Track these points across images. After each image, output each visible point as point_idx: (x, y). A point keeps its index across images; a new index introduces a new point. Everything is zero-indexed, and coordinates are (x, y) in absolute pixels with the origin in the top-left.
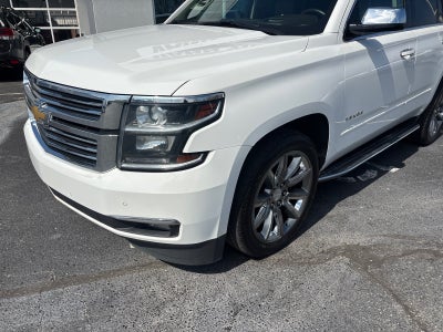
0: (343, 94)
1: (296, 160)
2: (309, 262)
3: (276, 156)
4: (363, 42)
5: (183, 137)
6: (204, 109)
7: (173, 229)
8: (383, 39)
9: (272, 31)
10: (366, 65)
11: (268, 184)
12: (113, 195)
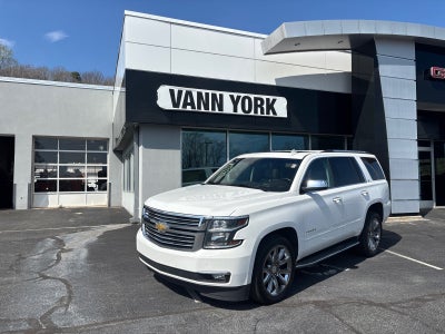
0: (304, 217)
1: (282, 250)
2: (294, 306)
3: (273, 246)
4: (311, 195)
5: (233, 234)
6: (241, 222)
7: (227, 277)
8: (321, 193)
9: (266, 190)
10: (314, 205)
11: (269, 262)
12: (201, 260)
